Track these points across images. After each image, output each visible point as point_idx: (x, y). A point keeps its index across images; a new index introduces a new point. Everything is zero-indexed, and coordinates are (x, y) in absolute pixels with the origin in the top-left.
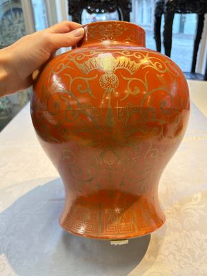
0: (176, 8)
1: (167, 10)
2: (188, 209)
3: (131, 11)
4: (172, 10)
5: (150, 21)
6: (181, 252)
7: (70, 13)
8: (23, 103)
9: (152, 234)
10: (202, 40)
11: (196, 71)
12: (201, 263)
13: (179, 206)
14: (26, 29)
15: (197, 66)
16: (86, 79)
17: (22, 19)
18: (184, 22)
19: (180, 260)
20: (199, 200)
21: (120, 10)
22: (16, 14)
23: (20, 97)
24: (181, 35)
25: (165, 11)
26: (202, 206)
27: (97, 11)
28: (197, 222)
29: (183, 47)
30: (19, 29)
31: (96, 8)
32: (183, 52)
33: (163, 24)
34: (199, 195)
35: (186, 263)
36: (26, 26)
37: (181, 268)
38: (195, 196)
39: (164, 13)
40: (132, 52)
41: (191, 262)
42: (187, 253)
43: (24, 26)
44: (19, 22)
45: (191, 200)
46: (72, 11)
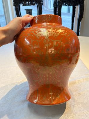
4: (61, 4)
9: (67, 102)
24: (69, 13)
27: (27, 4)
46: (15, 5)
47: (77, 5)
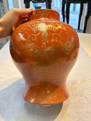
0: (71, 1)
1: (67, 2)
2: (74, 87)
3: (52, 2)
4: (70, 2)
5: (61, 6)
6: (71, 105)
7: (24, 3)
8: (5, 43)
10: (82, 15)
11: (80, 28)
12: (79, 109)
13: (71, 86)
14: (5, 10)
16: (35, 35)
17: (3, 5)
18: (75, 6)
19: (71, 107)
20: (79, 83)
21: (47, 1)
23: (3, 40)
24: (74, 12)
25: (66, 2)
26: (81, 86)
27: (37, 2)
28: (78, 92)
30: (2, 10)
31: (36, 1)
32: (75, 20)
33: (65, 8)
34: (79, 82)
35: (73, 109)
36: (5, 8)
37: (71, 110)
38: (78, 82)
39: (66, 3)
40: (55, 23)
41: (75, 108)
42: (74, 105)
43: (4, 8)
44: (2, 7)
45: (76, 84)
46: (25, 2)
47: (85, 3)
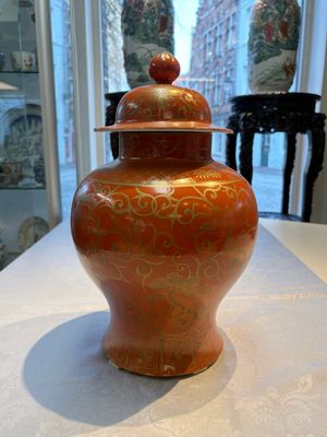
0: (256, 125)
1: (244, 126)
5: (220, 150)
11: (290, 211)
15: (290, 205)
17: (39, 129)
18: (268, 152)
22: (30, 123)
23: (22, 239)
24: (264, 168)
25: (241, 127)
29: (268, 186)
30: (33, 143)
32: (269, 192)
34: (309, 380)
39: (241, 131)
43: (41, 139)
44: (34, 133)
